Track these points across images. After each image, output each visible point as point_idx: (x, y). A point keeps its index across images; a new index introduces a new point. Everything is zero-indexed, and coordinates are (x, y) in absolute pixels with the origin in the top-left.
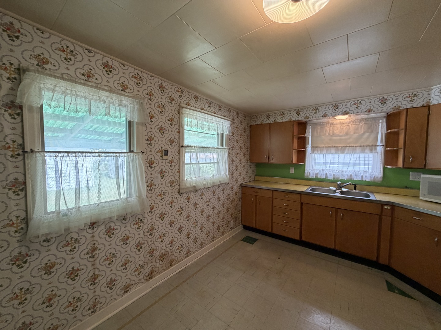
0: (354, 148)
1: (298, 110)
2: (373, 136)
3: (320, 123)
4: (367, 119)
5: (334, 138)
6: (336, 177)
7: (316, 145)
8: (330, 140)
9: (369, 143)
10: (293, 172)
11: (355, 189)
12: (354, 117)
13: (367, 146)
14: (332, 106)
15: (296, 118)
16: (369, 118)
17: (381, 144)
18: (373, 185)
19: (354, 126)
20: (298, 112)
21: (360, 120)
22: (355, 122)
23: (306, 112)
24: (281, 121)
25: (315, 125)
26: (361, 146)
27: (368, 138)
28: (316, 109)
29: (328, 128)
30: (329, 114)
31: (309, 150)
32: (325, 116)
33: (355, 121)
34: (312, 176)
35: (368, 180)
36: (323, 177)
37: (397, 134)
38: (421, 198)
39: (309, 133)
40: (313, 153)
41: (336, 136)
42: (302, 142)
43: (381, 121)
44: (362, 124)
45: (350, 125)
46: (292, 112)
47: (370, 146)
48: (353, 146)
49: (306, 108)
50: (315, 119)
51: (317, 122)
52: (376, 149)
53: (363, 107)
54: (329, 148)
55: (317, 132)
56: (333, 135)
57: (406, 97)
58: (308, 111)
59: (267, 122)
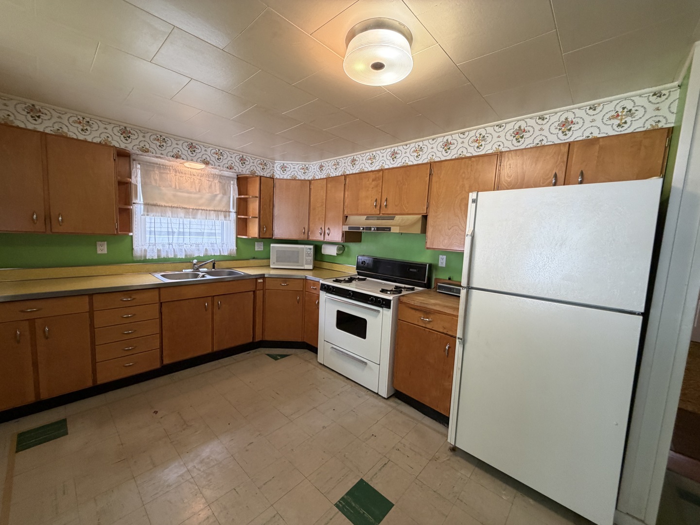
0: (208, 212)
1: (125, 128)
2: (225, 199)
3: (160, 164)
4: (221, 176)
5: (179, 194)
6: (189, 253)
7: (152, 202)
8: (174, 196)
9: (222, 207)
10: (106, 252)
11: (214, 267)
12: (210, 169)
13: (221, 211)
14: (186, 144)
15: (119, 142)
16: (223, 176)
17: (233, 211)
18: (230, 258)
19: (208, 182)
20: (126, 133)
21: (214, 176)
22: (209, 178)
23: (143, 139)
24: (81, 137)
25: (148, 168)
26: (215, 211)
27: (221, 200)
28: (162, 139)
29: (171, 176)
30: (183, 156)
31: (138, 208)
32: (177, 157)
33: (208, 175)
34: (152, 255)
35: (226, 254)
36: (171, 256)
37: (245, 201)
38: (271, 266)
39: (137, 179)
40: (148, 215)
41: (182, 192)
42: (125, 190)
43: (232, 182)
44: (216, 181)
45: (203, 179)
46: (110, 127)
47: (224, 212)
48: (207, 210)
49: (144, 131)
50: (160, 157)
51: (152, 161)
52: (229, 216)
53: (225, 161)
54: (175, 209)
55: (155, 180)
56: (180, 189)
57: (260, 164)
58: (147, 139)
59: (30, 127)
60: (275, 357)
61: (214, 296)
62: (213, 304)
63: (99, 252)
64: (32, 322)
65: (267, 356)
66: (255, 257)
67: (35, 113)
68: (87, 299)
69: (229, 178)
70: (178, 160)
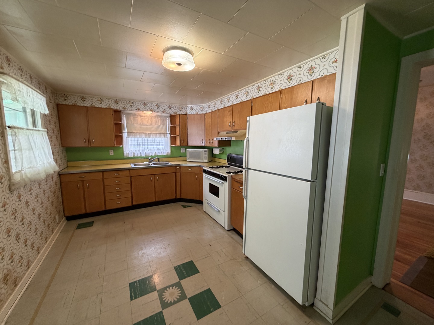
0: (156, 134)
1: (116, 100)
2: (164, 127)
3: (133, 114)
4: (161, 116)
5: (143, 126)
6: (147, 154)
7: (131, 131)
8: (140, 127)
9: (163, 131)
10: (113, 154)
11: (159, 161)
12: (155, 114)
13: (162, 133)
14: (142, 103)
15: (114, 107)
16: (162, 116)
17: (169, 133)
18: (167, 157)
19: (155, 120)
20: (117, 102)
21: (158, 116)
22: (155, 117)
23: (124, 104)
24: (100, 106)
25: (128, 115)
26: (159, 133)
27: (162, 128)
28: (132, 103)
29: (138, 118)
30: (141, 109)
31: (125, 134)
32: (138, 110)
33: (155, 116)
34: (131, 155)
35: (165, 154)
36: (139, 156)
37: (175, 127)
38: (187, 161)
39: (124, 121)
40: (129, 137)
41: (144, 125)
42: (119, 127)
43: (167, 118)
44: (159, 119)
45: (153, 118)
46: (110, 100)
47: (164, 133)
48: (155, 133)
49: (124, 100)
50: (131, 111)
51: (130, 113)
52: (166, 135)
53: (161, 109)
54: (140, 134)
55: (131, 121)
56: (142, 124)
57: (179, 108)
58: (125, 103)
59: (82, 105)
60: (184, 207)
61: (155, 174)
62: (155, 179)
63: (110, 154)
64: (83, 181)
65: (182, 206)
66: (181, 156)
67: (83, 99)
68: (101, 174)
69: (166, 117)
70: (139, 111)
